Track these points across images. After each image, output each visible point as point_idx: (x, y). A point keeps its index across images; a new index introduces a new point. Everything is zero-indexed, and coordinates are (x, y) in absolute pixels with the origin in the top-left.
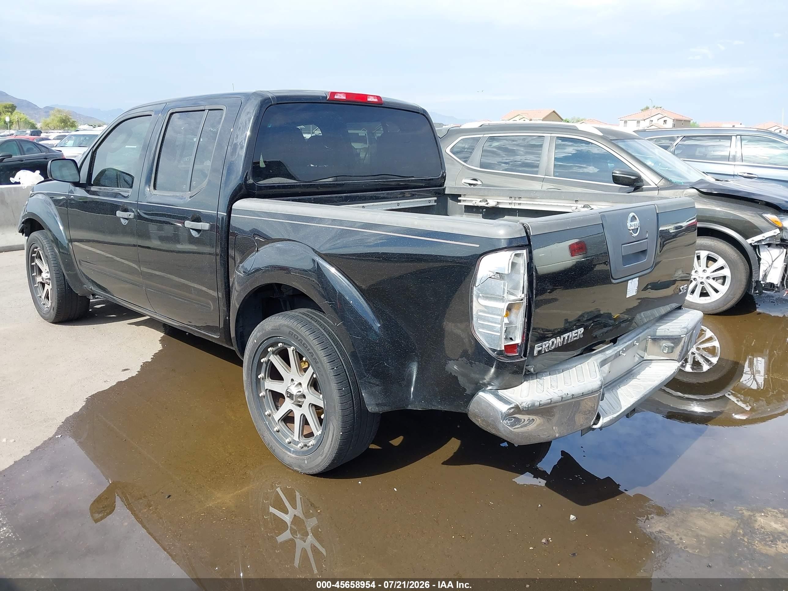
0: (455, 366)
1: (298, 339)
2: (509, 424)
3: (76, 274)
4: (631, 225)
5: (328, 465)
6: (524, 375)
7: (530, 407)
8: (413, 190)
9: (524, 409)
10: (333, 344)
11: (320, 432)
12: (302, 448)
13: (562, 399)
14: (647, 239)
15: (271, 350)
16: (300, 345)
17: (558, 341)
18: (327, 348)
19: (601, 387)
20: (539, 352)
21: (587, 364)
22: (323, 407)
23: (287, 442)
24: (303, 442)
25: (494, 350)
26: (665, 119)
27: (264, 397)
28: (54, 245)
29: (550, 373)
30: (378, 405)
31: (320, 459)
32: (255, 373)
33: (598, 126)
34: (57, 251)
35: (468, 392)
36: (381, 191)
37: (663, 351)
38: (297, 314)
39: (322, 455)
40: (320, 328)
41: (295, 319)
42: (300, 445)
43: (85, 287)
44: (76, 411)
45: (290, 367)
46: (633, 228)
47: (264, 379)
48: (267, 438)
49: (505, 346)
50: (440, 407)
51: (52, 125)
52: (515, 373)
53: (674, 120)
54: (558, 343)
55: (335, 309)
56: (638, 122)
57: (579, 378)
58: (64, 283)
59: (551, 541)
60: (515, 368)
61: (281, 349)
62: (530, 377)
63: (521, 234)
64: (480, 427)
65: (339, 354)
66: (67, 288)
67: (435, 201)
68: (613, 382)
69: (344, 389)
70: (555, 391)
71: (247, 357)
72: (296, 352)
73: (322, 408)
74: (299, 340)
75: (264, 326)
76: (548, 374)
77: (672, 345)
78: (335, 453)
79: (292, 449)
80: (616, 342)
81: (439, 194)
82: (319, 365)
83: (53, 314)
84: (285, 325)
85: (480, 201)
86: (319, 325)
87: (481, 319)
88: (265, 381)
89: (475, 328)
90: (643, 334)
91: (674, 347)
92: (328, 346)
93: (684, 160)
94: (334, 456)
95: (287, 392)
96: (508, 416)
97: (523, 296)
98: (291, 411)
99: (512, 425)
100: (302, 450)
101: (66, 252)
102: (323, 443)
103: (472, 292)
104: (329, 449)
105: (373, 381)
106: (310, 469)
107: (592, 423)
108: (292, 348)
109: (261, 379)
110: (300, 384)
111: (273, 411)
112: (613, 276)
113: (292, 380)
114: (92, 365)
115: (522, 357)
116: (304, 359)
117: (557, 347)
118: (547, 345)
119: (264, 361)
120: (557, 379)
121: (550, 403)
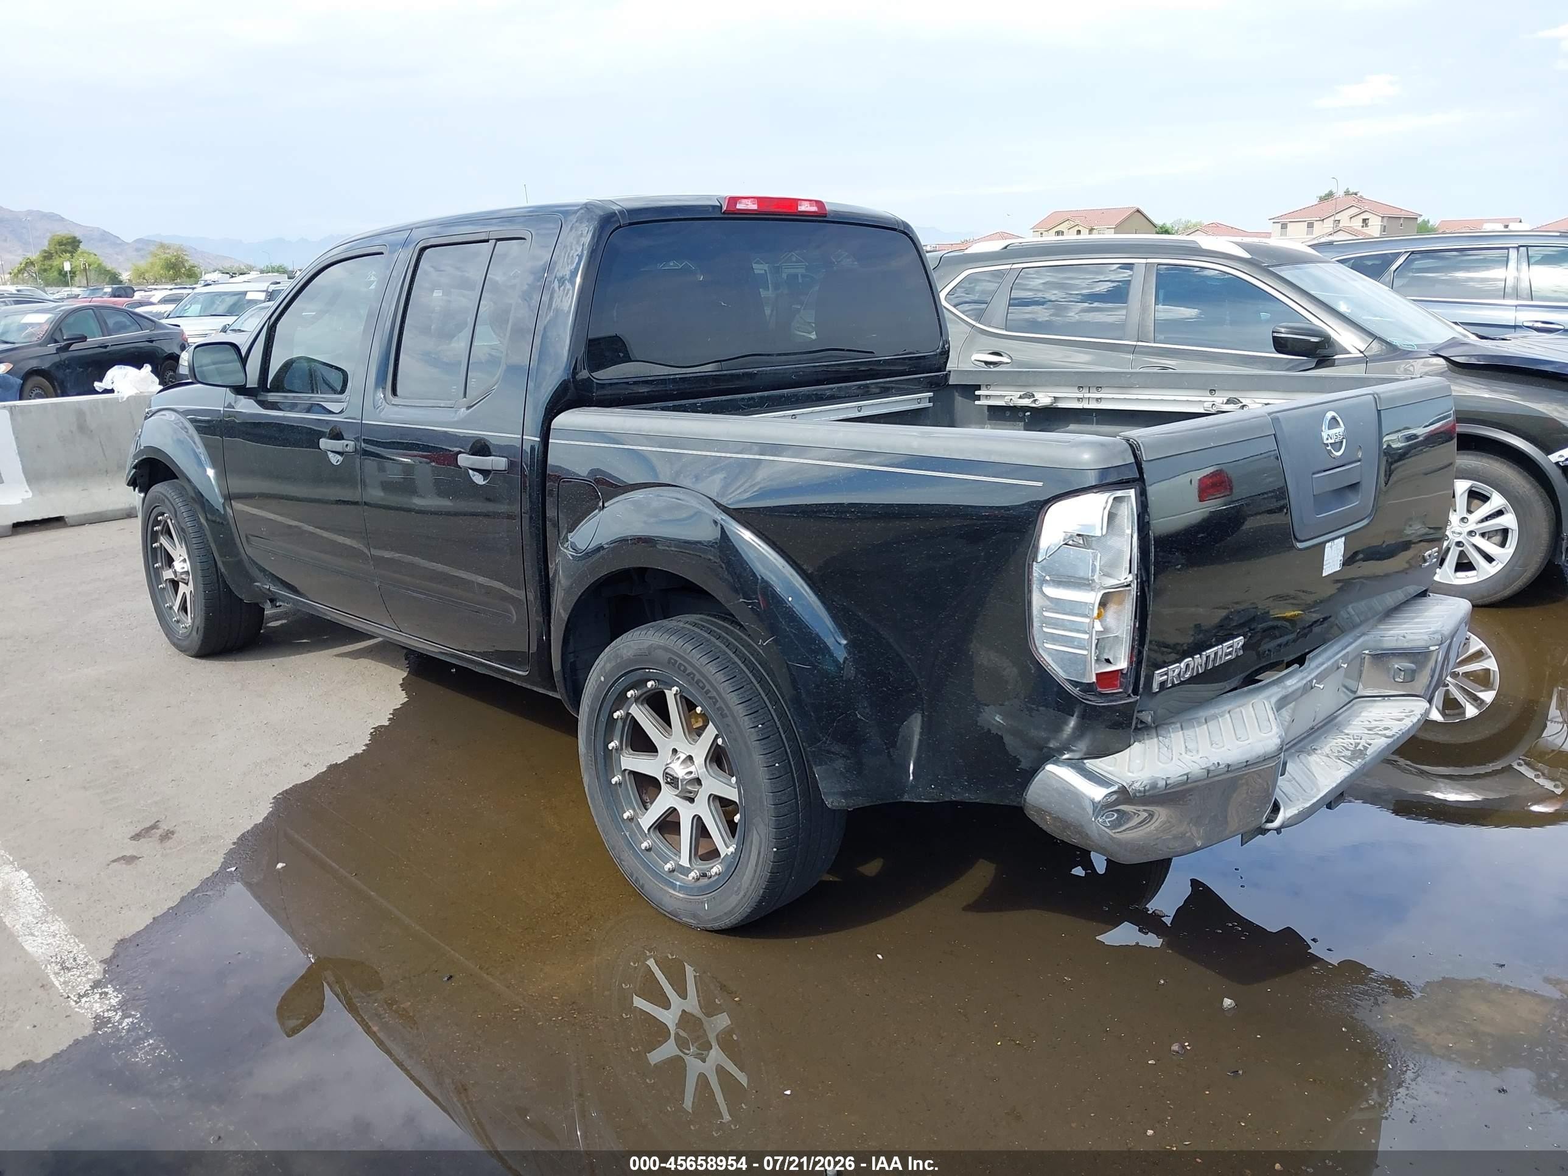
0: (998, 716)
1: (687, 672)
2: (1109, 825)
3: (240, 562)
4: (1330, 435)
5: (749, 911)
6: (1135, 729)
7: (1149, 790)
8: (888, 379)
9: (1138, 795)
10: (753, 680)
11: (732, 849)
12: (698, 879)
13: (1208, 774)
14: (1359, 461)
15: (632, 695)
16: (691, 684)
17: (1196, 662)
18: (743, 687)
19: (1281, 749)
20: (1162, 685)
21: (1251, 706)
22: (738, 802)
23: (667, 870)
24: (697, 869)
25: (1076, 684)
26: (1365, 216)
27: (620, 784)
28: (197, 507)
29: (1181, 726)
30: (845, 795)
31: (734, 900)
32: (602, 740)
33: (1238, 239)
34: (203, 521)
35: (1025, 764)
36: (827, 384)
37: (1394, 679)
38: (681, 624)
39: (737, 893)
40: (727, 650)
41: (678, 635)
42: (692, 874)
43: (257, 586)
44: (258, 822)
45: (670, 727)
46: (1333, 441)
47: (618, 750)
48: (629, 863)
49: (1097, 675)
50: (968, 797)
51: (151, 274)
52: (1116, 726)
53: (1383, 217)
54: (1197, 667)
55: (758, 614)
56: (1310, 225)
57: (1237, 732)
58: (216, 580)
59: (1188, 1048)
60: (1117, 716)
61: (652, 692)
62: (1146, 733)
63: (1124, 460)
64: (1049, 831)
65: (765, 699)
66: (221, 590)
67: (930, 400)
68: (1300, 741)
69: (777, 765)
70: (1194, 759)
71: (587, 709)
72: (681, 697)
73: (736, 802)
74: (688, 675)
75: (619, 649)
76: (1177, 728)
77: (1413, 666)
78: (764, 887)
79: (678, 883)
80: (1304, 663)
81: (938, 385)
82: (729, 720)
83: (196, 639)
84: (660, 647)
85: (1020, 397)
86: (724, 644)
87: (1049, 625)
88: (620, 754)
89: (1036, 642)
90: (1354, 645)
91: (1415, 670)
92: (745, 684)
93: (1414, 300)
94: (761, 893)
95: (666, 774)
96: (1105, 809)
97: (1130, 578)
98: (673, 811)
99: (1115, 825)
100: (698, 884)
101: (218, 520)
102: (740, 868)
103: (1030, 573)
104: (752, 880)
105: (836, 748)
106: (715, 920)
107: (1264, 820)
108: (675, 689)
109: (614, 751)
110: (690, 758)
111: (638, 811)
112: (1298, 535)
113: (675, 751)
114: (277, 734)
115: (1129, 696)
116: (699, 710)
117: (1195, 674)
118: (1177, 671)
119: (618, 716)
120: (1196, 736)
121: (1186, 782)
